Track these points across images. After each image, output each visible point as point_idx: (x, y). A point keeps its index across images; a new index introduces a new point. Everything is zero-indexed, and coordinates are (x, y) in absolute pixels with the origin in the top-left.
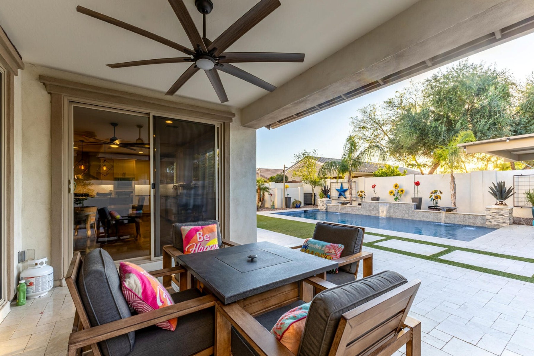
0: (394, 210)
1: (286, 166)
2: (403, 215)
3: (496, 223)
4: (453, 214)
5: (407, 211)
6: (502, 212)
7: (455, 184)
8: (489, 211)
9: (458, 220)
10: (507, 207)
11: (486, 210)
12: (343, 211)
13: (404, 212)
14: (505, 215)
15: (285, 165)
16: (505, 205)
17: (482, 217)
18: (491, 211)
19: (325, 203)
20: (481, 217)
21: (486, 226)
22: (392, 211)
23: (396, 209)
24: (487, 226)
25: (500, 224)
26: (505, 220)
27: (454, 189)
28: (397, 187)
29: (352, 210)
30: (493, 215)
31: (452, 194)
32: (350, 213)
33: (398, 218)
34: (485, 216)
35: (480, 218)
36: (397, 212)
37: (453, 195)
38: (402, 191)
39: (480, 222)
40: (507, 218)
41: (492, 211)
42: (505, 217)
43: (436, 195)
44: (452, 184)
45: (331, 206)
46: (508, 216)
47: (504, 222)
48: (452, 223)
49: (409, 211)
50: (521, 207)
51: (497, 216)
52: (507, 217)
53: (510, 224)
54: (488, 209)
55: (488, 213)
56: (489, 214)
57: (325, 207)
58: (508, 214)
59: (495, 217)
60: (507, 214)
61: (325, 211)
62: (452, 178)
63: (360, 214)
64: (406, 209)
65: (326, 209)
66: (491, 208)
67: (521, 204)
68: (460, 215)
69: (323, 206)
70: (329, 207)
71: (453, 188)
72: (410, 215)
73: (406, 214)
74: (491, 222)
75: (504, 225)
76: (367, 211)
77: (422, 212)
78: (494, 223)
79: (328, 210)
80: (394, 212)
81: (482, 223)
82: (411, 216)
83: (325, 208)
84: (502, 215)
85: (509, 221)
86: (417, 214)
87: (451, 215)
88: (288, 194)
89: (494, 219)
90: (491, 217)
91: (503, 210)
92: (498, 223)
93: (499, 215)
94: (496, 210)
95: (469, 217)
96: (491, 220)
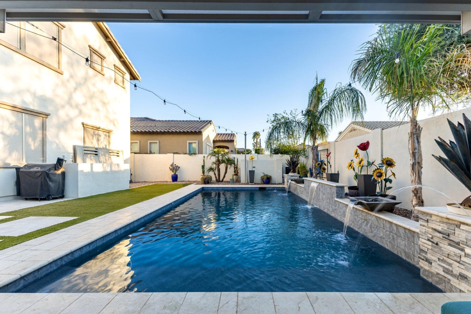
2: (328, 207)
3: (441, 272)
4: (375, 218)
5: (331, 201)
8: (425, 224)
9: (382, 234)
12: (296, 193)
13: (328, 201)
18: (430, 225)
24: (423, 274)
25: (454, 281)
28: (356, 156)
30: (435, 240)
38: (360, 162)
41: (434, 227)
48: (374, 239)
51: (446, 247)
54: (424, 216)
55: (423, 229)
56: (425, 233)
59: (441, 249)
63: (304, 198)
64: (330, 197)
66: (431, 216)
68: (385, 222)
72: (333, 208)
74: (429, 262)
75: (464, 286)
76: (307, 195)
78: (437, 268)
82: (334, 211)
86: (338, 207)
88: (254, 167)
89: (438, 256)
90: (430, 243)
91: (462, 227)
92: (446, 271)
93: (449, 245)
94: (443, 222)
95: (399, 232)
96: (429, 256)
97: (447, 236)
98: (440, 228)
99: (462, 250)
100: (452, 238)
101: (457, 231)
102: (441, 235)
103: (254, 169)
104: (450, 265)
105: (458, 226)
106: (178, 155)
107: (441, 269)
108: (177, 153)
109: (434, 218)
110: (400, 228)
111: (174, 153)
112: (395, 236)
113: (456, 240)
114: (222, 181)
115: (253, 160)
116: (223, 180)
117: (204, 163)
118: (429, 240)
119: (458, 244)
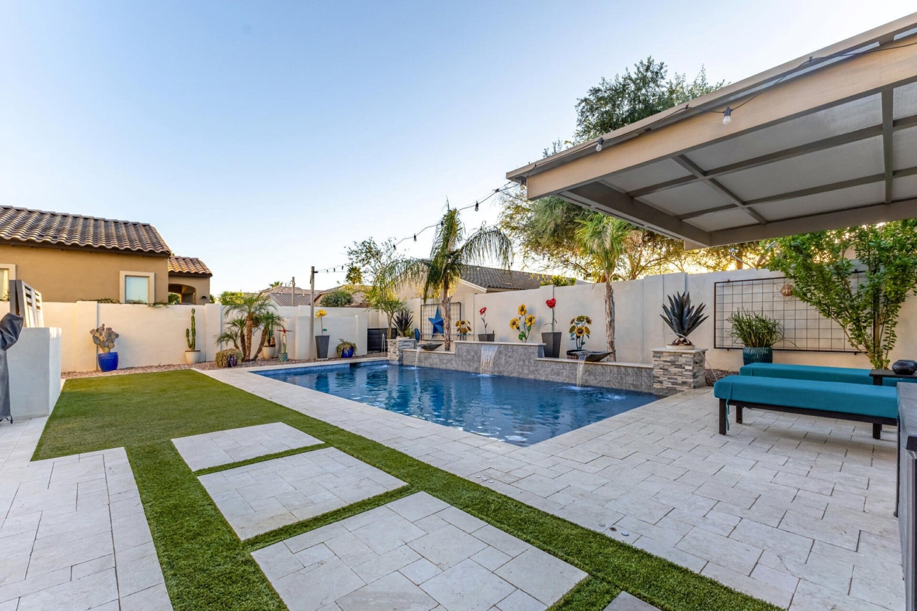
0: (505, 359)
1: (315, 270)
2: (520, 370)
3: (671, 386)
4: (600, 367)
5: (527, 362)
6: (682, 360)
7: (613, 304)
8: (658, 359)
9: (608, 379)
10: (693, 349)
11: (654, 356)
12: (426, 364)
13: (521, 363)
14: (687, 367)
15: (313, 268)
16: (690, 344)
17: (648, 370)
18: (662, 359)
19: (397, 346)
20: (646, 372)
21: (653, 392)
22: (503, 361)
23: (510, 357)
24: (656, 391)
25: (678, 388)
26: (687, 378)
27: (611, 312)
28: (523, 312)
29: (441, 360)
30: (666, 367)
31: (607, 323)
32: (438, 366)
33: (512, 376)
34: (652, 369)
35: (646, 375)
36: (511, 363)
37: (608, 325)
38: (530, 320)
39: (644, 381)
40: (690, 373)
41: (664, 359)
42: (686, 370)
43: (580, 326)
44: (608, 303)
45: (408, 353)
46: (691, 368)
47: (684, 383)
48: (599, 385)
49: (529, 362)
50: (728, 349)
51: (673, 370)
52: (690, 371)
53: (695, 387)
54: (658, 354)
55: (657, 363)
56: (658, 365)
57: (397, 356)
58: (692, 363)
59: (669, 372)
60: (690, 365)
61: (397, 363)
62: (607, 289)
63: (453, 369)
64: (525, 358)
65: (401, 360)
66: (662, 353)
67: (728, 343)
68: (612, 368)
69: (395, 353)
70: (405, 355)
71: (608, 311)
72: (531, 369)
73: (525, 368)
74: (661, 382)
75: (685, 388)
76: (464, 363)
77: (550, 363)
78: (667, 384)
79: (405, 363)
80: (507, 362)
81: (649, 384)
82: (533, 372)
83: (397, 358)
84: (680, 366)
85: (692, 380)
86: (542, 367)
87: (597, 368)
88: (325, 330)
89: (668, 376)
90: (662, 370)
91: (683, 355)
92: (673, 384)
93: (675, 367)
94: (671, 356)
95: (627, 371)
96: (661, 379)
97: (673, 363)
98: (669, 360)
99: (684, 368)
100: (677, 363)
101: (680, 359)
102: (669, 364)
103: (325, 334)
104: (676, 379)
105: (681, 356)
106: (110, 305)
107: (670, 384)
108: (107, 301)
109: (664, 354)
110: (628, 368)
111: (99, 301)
112: (623, 376)
113: (680, 364)
114: (254, 360)
115: (323, 317)
116: (256, 356)
117: (193, 324)
118: (661, 369)
119: (681, 365)
